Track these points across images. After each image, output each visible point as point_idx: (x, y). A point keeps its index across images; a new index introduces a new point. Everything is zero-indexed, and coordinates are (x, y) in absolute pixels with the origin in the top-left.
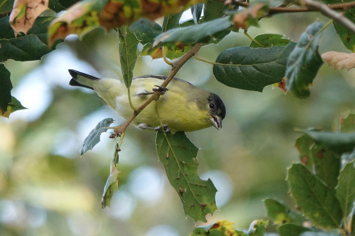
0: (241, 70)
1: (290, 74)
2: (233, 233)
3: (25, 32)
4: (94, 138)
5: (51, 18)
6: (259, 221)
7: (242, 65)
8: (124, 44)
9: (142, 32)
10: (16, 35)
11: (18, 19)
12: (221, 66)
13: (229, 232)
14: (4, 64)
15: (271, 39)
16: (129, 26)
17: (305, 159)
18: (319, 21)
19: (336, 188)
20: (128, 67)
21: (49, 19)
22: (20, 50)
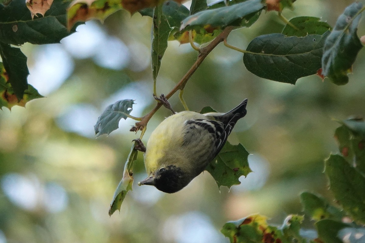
0: (273, 60)
2: (266, 229)
3: (43, 13)
6: (293, 216)
7: (274, 55)
9: (168, 15)
10: (33, 17)
12: (253, 55)
13: (261, 227)
14: (20, 48)
15: (307, 22)
17: (345, 150)
22: (39, 33)
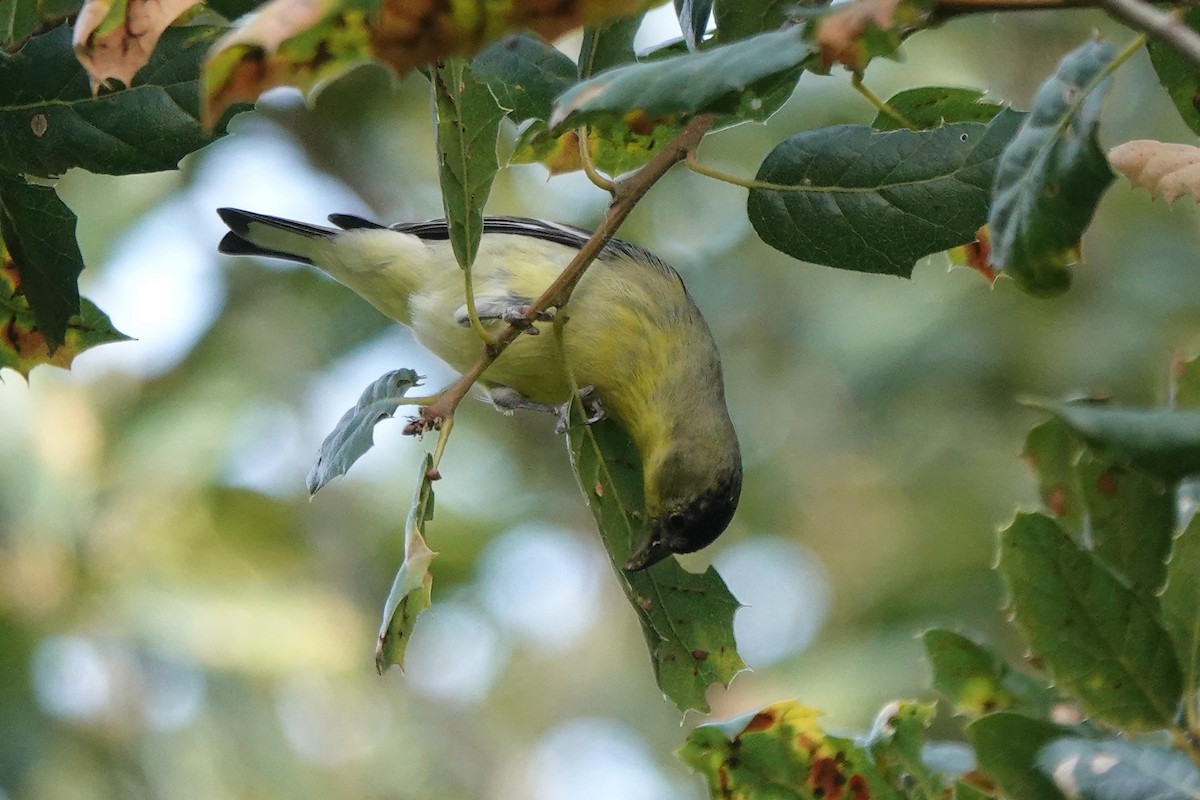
0: (839, 204)
1: (1005, 215)
2: (819, 746)
3: (126, 78)
4: (352, 437)
5: (212, 32)
6: (905, 703)
7: (843, 190)
8: (455, 123)
9: (512, 82)
10: (95, 88)
11: (103, 34)
12: (776, 194)
13: (804, 740)
14: (54, 186)
15: (941, 103)
16: (470, 61)
17: (1058, 497)
18: (1098, 40)
19: (1160, 594)
20: (467, 199)
21: (206, 35)
22: (111, 138)
